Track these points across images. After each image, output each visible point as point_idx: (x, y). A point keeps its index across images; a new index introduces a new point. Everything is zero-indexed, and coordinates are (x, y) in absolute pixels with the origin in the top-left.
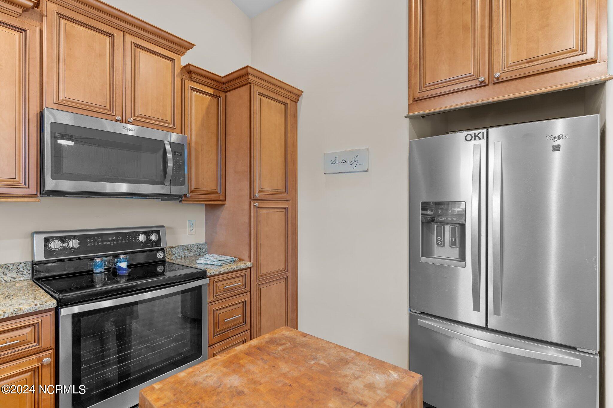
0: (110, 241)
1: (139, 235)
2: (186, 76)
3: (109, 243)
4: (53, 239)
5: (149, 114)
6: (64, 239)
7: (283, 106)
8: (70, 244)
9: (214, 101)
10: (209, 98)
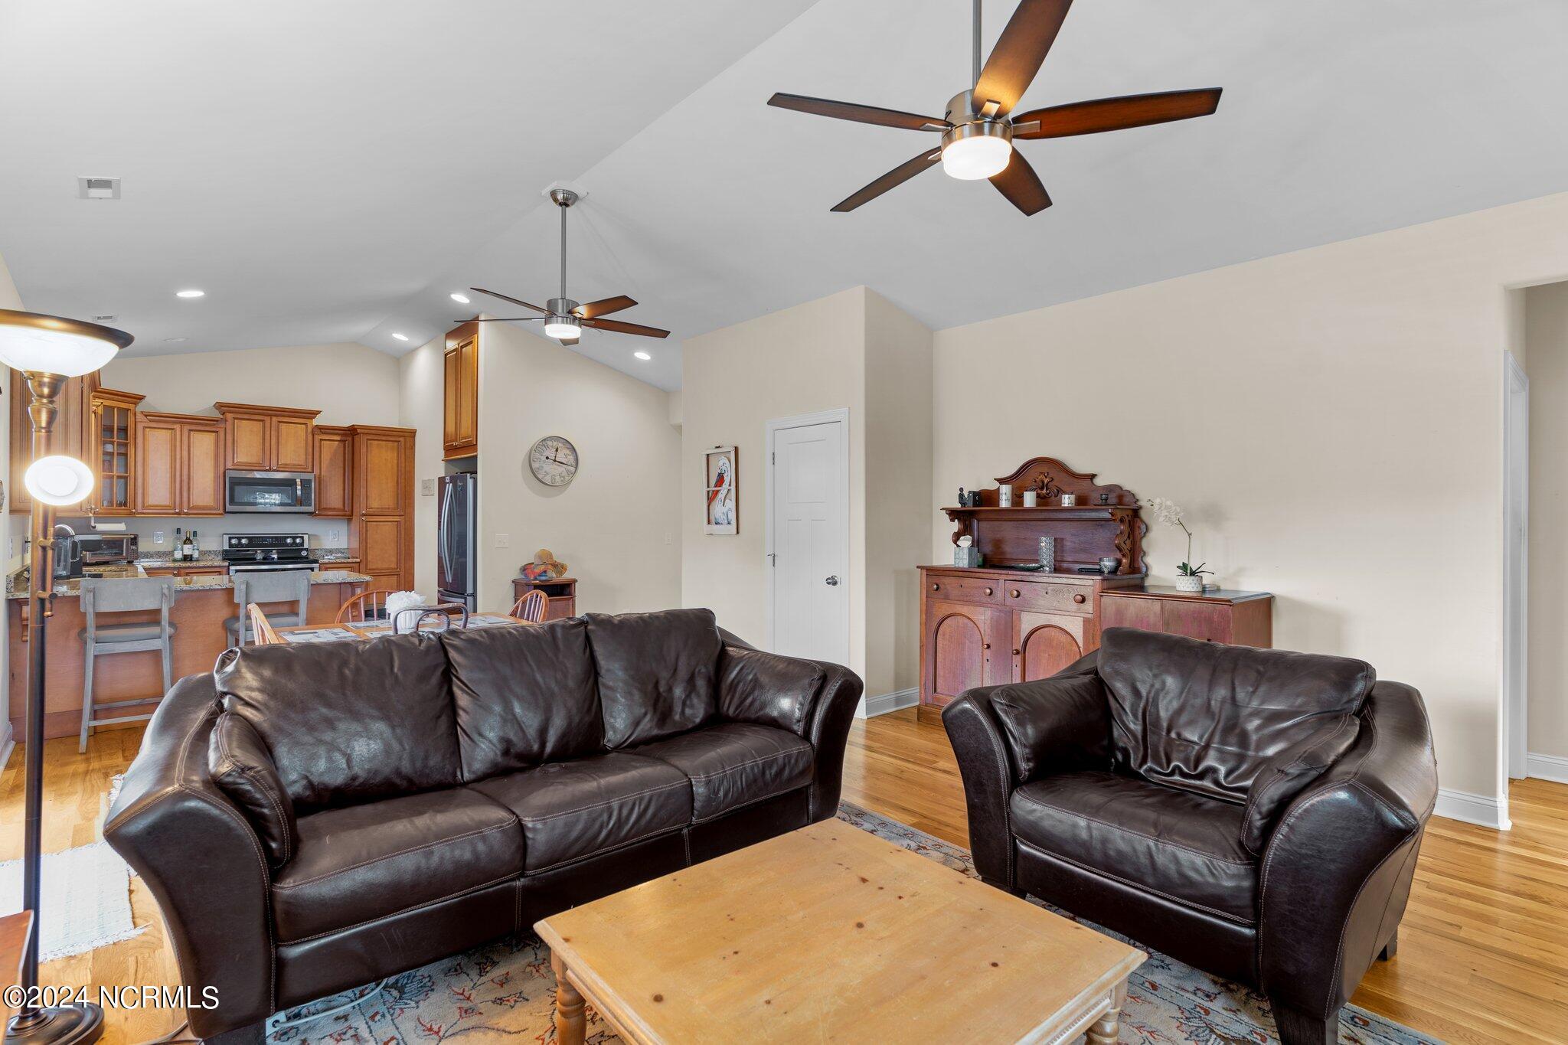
0: (267, 541)
1: (287, 539)
2: (317, 431)
4: (233, 538)
5: (288, 462)
6: (239, 539)
7: (396, 443)
8: (244, 541)
9: (342, 444)
10: (337, 443)
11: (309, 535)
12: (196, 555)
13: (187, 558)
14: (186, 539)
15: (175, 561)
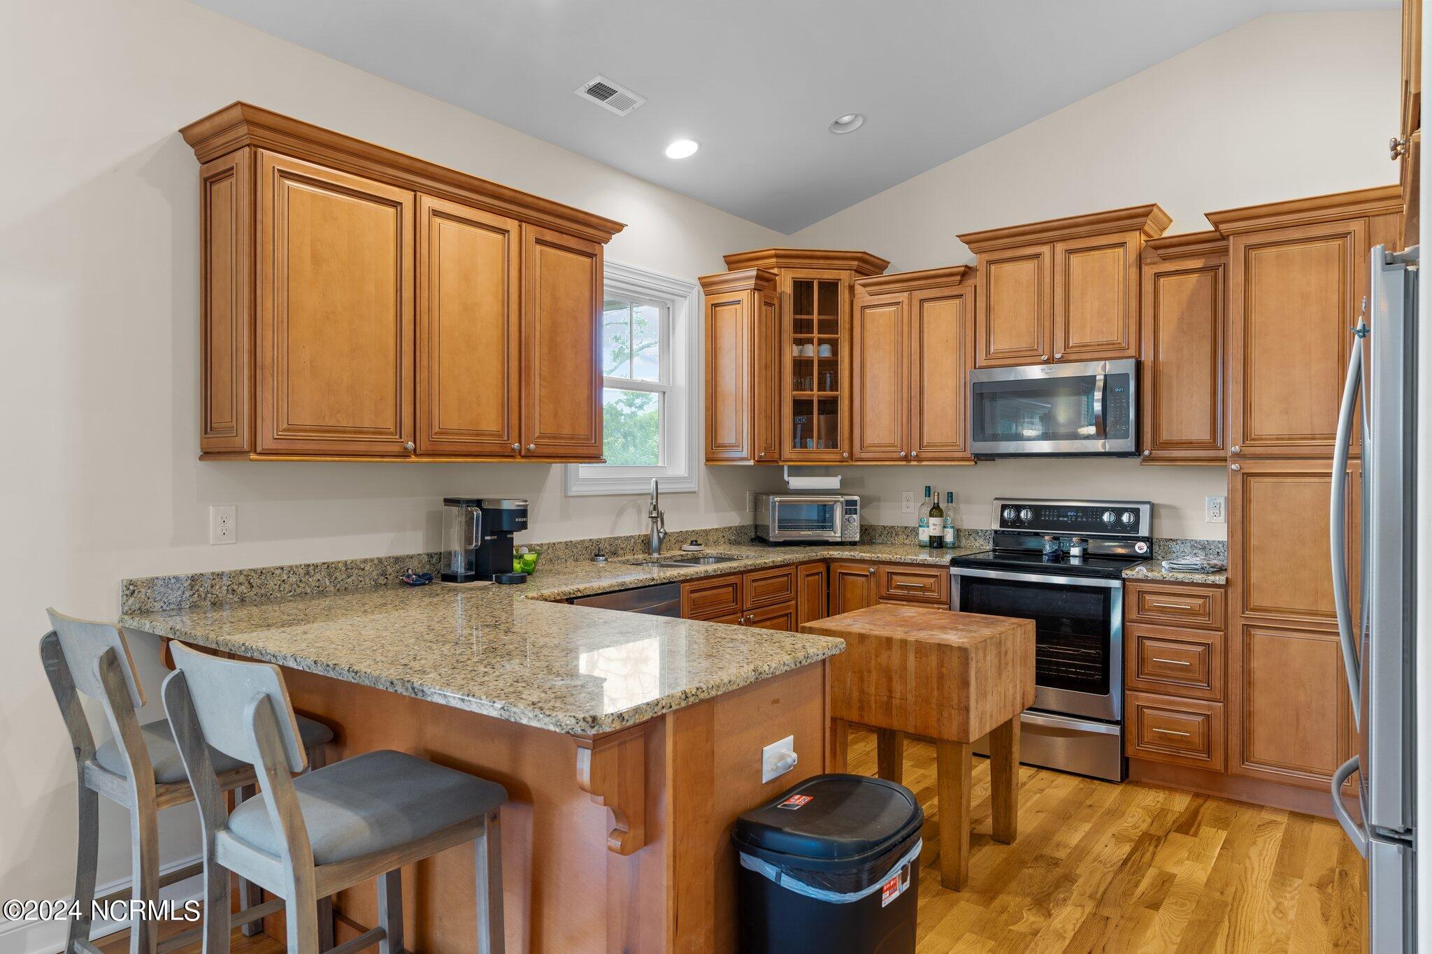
0: (1067, 516)
1: (1102, 514)
3: (1066, 519)
4: (1005, 507)
6: (1018, 508)
7: (1335, 243)
8: (1023, 514)
9: (1207, 279)
10: (1194, 277)
11: (1153, 507)
12: (949, 537)
13: (937, 543)
14: (934, 508)
15: (922, 546)
